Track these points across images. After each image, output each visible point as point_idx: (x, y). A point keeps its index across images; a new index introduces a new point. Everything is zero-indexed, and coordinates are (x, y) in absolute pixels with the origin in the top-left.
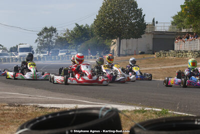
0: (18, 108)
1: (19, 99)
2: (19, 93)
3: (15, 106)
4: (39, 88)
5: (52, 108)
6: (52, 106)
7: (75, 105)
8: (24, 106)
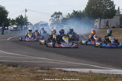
0: (47, 71)
1: (47, 63)
2: (47, 58)
3: (45, 69)
4: (59, 54)
5: (73, 72)
6: (73, 70)
7: (89, 70)
8: (52, 70)
